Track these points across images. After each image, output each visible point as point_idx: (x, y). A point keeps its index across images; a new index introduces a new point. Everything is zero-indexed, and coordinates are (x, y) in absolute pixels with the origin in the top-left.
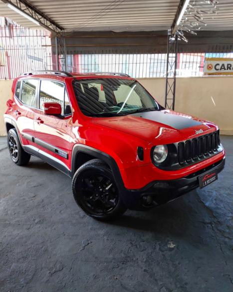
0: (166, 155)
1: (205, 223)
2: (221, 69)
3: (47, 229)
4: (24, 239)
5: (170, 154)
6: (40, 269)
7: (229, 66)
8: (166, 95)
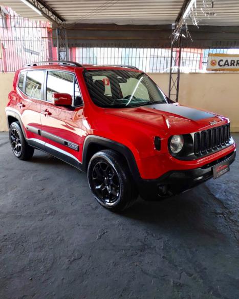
0: (182, 145)
1: (217, 214)
2: (224, 66)
3: (60, 220)
4: (38, 230)
5: (186, 144)
6: (58, 258)
7: (233, 62)
8: (170, 90)
